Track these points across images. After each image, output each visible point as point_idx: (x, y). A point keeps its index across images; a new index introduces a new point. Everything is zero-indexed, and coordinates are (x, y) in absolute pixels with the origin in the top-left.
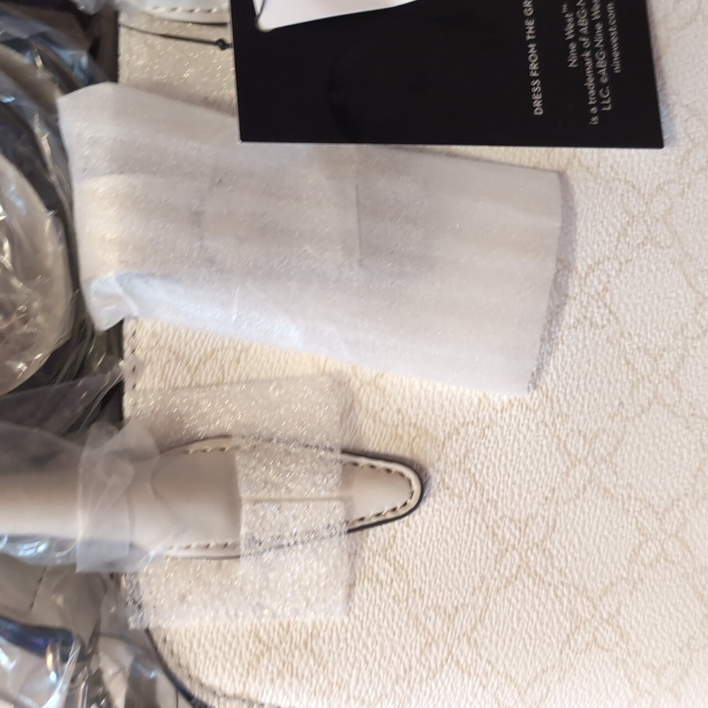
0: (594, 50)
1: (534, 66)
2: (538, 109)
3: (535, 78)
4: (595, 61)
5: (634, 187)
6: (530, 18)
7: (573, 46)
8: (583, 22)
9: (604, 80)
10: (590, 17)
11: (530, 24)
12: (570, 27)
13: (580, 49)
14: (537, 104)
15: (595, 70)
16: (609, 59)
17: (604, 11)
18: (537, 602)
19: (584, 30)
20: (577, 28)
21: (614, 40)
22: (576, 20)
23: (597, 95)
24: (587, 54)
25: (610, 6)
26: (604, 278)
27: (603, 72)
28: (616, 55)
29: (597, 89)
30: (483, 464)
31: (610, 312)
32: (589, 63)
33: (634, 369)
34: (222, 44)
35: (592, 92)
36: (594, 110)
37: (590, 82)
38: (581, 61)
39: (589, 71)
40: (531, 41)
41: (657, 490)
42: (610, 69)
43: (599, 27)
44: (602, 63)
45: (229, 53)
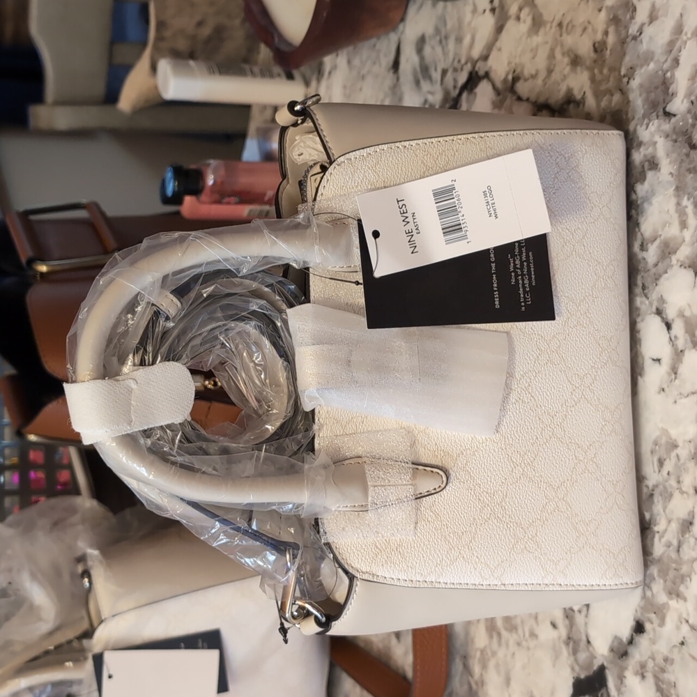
0: (523, 275)
1: (495, 285)
2: (497, 306)
3: (496, 291)
4: (523, 280)
5: (542, 337)
6: (493, 262)
7: (513, 274)
8: (518, 262)
9: (528, 289)
10: (521, 260)
11: (493, 265)
12: (512, 264)
13: (517, 276)
14: (497, 303)
15: (523, 284)
16: (530, 279)
17: (528, 256)
18: (499, 530)
19: (518, 266)
20: (515, 265)
21: (532, 269)
22: (514, 261)
23: (524, 297)
24: (520, 277)
25: (530, 254)
26: (528, 380)
27: (527, 285)
28: (533, 276)
29: (524, 295)
30: (474, 468)
31: (531, 396)
32: (520, 282)
33: (543, 422)
34: (357, 283)
35: (522, 296)
36: (523, 304)
37: (521, 291)
38: (517, 281)
39: (520, 286)
40: (494, 273)
41: (554, 478)
42: (530, 284)
43: (525, 264)
44: (526, 282)
45: (362, 286)
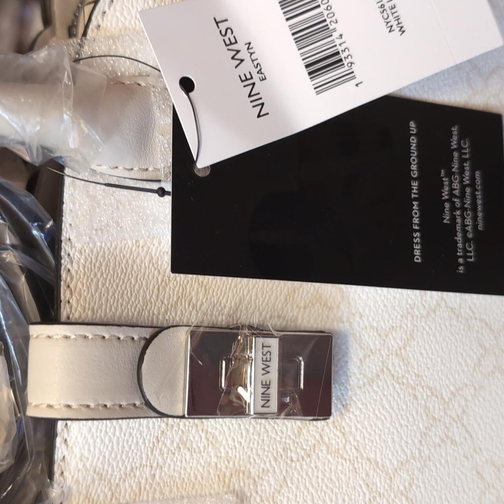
0: (463, 209)
1: (416, 221)
2: (418, 259)
3: (416, 231)
4: (463, 218)
5: (486, 324)
6: (415, 179)
7: (447, 205)
8: (456, 185)
9: (470, 236)
10: (461, 182)
11: (415, 185)
12: (446, 188)
13: (453, 208)
14: (417, 253)
15: (464, 226)
16: (475, 218)
17: (473, 178)
19: (457, 192)
20: (452, 190)
21: (479, 202)
22: (451, 182)
23: (465, 250)
24: (458, 213)
25: (478, 174)
26: (463, 402)
27: (469, 228)
28: (480, 215)
29: (464, 244)
31: (467, 431)
32: (459, 220)
33: (483, 479)
34: (162, 192)
35: (460, 245)
36: (461, 260)
37: (459, 237)
38: (453, 219)
39: (458, 228)
40: (415, 199)
42: (475, 226)
43: (468, 190)
44: (469, 221)
